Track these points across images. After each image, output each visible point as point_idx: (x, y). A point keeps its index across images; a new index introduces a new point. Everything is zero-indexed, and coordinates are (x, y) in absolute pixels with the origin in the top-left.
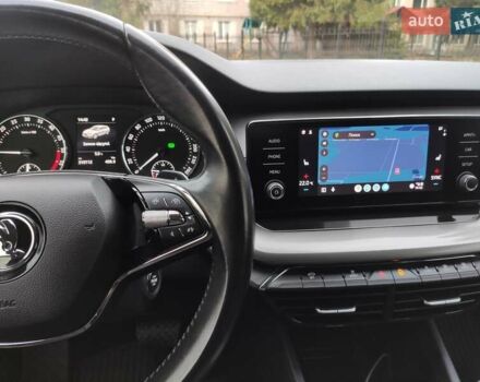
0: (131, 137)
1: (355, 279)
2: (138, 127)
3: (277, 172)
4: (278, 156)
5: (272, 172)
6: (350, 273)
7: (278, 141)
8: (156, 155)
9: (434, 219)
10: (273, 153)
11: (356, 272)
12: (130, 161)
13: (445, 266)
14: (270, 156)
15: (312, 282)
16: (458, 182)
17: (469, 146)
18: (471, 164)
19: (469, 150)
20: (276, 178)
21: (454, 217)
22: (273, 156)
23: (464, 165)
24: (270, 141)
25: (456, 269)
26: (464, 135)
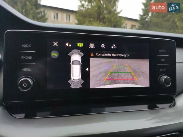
3: (28, 70)
4: (30, 58)
5: (24, 69)
7: (30, 46)
9: (145, 107)
10: (25, 54)
14: (23, 57)
16: (159, 81)
17: (163, 58)
18: (165, 70)
19: (163, 60)
20: (27, 74)
21: (158, 105)
22: (25, 58)
23: (161, 70)
24: (23, 45)
26: (160, 51)
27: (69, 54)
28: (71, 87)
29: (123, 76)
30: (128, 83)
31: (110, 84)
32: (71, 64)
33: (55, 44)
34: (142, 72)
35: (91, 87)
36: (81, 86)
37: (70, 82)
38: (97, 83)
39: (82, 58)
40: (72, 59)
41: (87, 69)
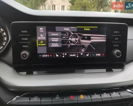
3: (26, 46)
4: (27, 39)
5: (24, 46)
7: (26, 32)
9: (104, 70)
14: (23, 39)
16: (113, 54)
17: (117, 37)
18: (118, 45)
19: (117, 39)
20: (26, 49)
21: (113, 70)
22: (24, 39)
23: (115, 46)
24: (22, 32)
25: (110, 95)
26: (115, 32)
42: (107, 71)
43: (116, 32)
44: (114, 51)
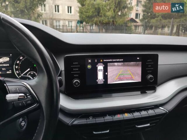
0: (18, 62)
1: (108, 118)
2: (21, 58)
3: (77, 75)
4: (77, 69)
5: (75, 75)
6: (106, 116)
7: (77, 63)
8: (29, 69)
9: (139, 92)
10: (75, 68)
11: (109, 116)
12: (17, 72)
13: (143, 111)
15: (91, 120)
16: (147, 78)
17: (150, 64)
18: (151, 71)
19: (150, 66)
20: (77, 78)
21: (146, 91)
22: (75, 69)
23: (148, 72)
24: (74, 63)
25: (147, 112)
26: (148, 61)
27: (97, 66)
28: (98, 83)
29: (126, 76)
30: (129, 80)
31: (119, 81)
32: (98, 71)
33: (90, 61)
34: (137, 74)
35: (108, 83)
36: (103, 83)
37: (97, 81)
38: (112, 80)
39: (103, 67)
40: (98, 69)
41: (106, 74)
42: (142, 93)
43: (150, 60)
44: (148, 76)
